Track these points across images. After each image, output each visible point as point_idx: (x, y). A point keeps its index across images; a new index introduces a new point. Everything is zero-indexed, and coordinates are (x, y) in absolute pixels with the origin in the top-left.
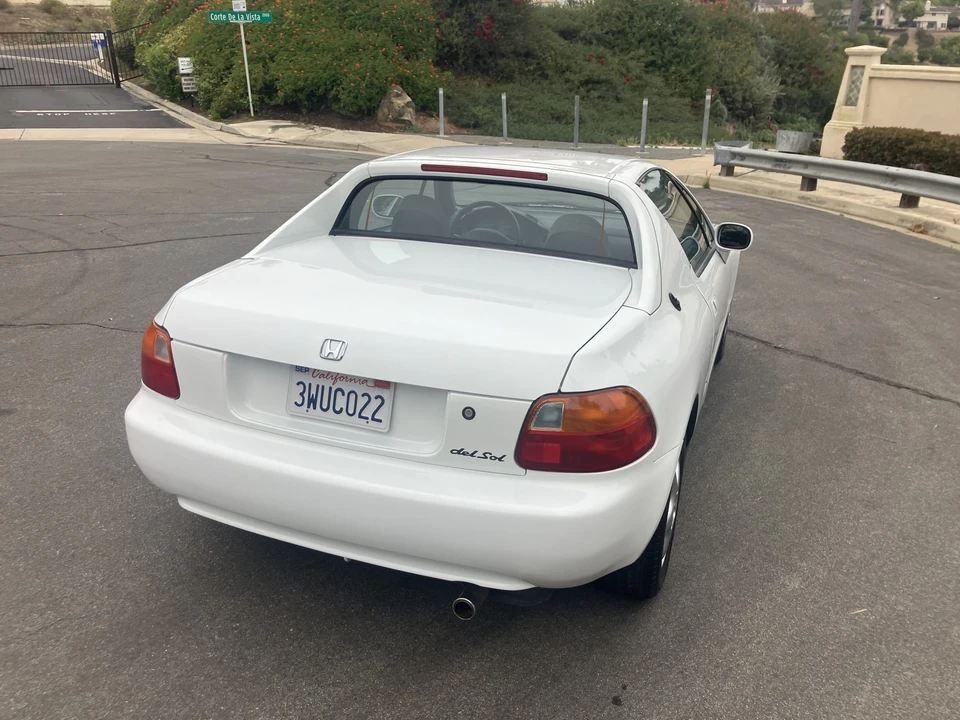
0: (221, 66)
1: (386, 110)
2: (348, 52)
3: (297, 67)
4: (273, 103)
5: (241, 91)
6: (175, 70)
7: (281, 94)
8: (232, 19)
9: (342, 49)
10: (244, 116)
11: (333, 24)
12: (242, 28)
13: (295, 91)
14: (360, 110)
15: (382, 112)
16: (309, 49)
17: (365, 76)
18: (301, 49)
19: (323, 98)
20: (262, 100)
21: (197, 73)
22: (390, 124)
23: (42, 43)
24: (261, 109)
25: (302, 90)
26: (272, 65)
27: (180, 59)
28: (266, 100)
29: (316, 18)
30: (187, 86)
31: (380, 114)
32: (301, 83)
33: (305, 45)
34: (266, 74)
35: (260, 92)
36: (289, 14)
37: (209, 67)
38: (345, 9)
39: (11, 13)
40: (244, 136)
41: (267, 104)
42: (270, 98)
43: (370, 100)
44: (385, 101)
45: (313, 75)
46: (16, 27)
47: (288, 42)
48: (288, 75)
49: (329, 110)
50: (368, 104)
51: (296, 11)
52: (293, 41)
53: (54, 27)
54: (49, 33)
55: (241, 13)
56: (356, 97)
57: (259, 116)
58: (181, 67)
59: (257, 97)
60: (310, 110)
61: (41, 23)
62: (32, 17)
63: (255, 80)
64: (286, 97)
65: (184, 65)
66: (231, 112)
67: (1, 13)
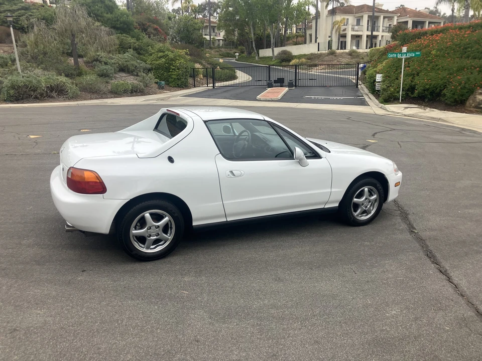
0: (394, 78)
1: (471, 102)
2: (458, 71)
3: (429, 78)
4: (412, 96)
5: (398, 90)
6: (375, 81)
7: (416, 92)
8: (399, 56)
9: (455, 69)
10: (396, 102)
11: (458, 56)
12: (403, 60)
13: (424, 90)
14: (456, 101)
15: (470, 101)
16: (438, 69)
17: (461, 83)
18: (434, 69)
19: (439, 94)
20: (407, 94)
21: (383, 81)
22: (474, 110)
23: (342, 69)
24: (405, 99)
25: (428, 90)
26: (417, 78)
27: (377, 75)
28: (410, 94)
29: (448, 53)
30: (378, 87)
31: (468, 103)
32: (427, 87)
33: (437, 67)
34: (412, 82)
35: (408, 90)
36: (434, 52)
37: (389, 78)
38: (466, 48)
39: (336, 56)
40: (388, 111)
41: (410, 96)
42: (412, 93)
43: (462, 96)
44: (472, 97)
45: (434, 82)
46: (335, 62)
47: (428, 65)
48: (422, 82)
49: (440, 101)
50: (461, 98)
51: (438, 50)
52: (431, 65)
53: (351, 62)
54: (347, 65)
55: (404, 53)
56: (454, 94)
57: (403, 102)
58: (377, 78)
59: (404, 93)
60: (430, 100)
61: (345, 60)
62: (343, 57)
63: (406, 85)
64: (419, 93)
65: (379, 78)
66: (389, 99)
67: (331, 56)
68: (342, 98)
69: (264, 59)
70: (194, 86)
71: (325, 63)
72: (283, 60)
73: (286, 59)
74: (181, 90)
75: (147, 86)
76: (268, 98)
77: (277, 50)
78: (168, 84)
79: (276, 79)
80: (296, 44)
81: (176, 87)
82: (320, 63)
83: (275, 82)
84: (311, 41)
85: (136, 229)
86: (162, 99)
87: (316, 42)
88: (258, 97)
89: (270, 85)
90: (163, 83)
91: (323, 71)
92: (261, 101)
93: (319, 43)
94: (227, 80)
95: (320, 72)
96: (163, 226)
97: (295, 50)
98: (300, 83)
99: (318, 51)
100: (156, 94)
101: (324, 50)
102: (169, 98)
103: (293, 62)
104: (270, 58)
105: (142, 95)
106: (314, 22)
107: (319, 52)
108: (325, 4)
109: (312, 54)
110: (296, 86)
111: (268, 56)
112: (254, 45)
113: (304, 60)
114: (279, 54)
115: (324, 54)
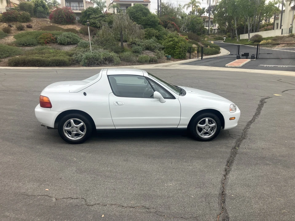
39: (294, 37)
46: (293, 42)
67: (290, 38)
68: (287, 66)
69: (242, 41)
70: (190, 58)
71: (286, 42)
72: (255, 41)
73: (257, 40)
74: (180, 60)
75: (160, 58)
76: (233, 66)
77: (252, 35)
78: (173, 57)
80: (266, 30)
81: (178, 59)
82: (282, 42)
83: (243, 55)
84: (278, 28)
85: (67, 127)
86: (166, 66)
87: (280, 28)
88: (226, 65)
89: (238, 58)
90: (170, 56)
91: (283, 48)
92: (228, 67)
93: (282, 29)
94: (212, 54)
95: (280, 49)
96: (80, 127)
97: (264, 34)
98: (260, 56)
99: (282, 34)
100: (164, 63)
101: (286, 34)
102: (171, 65)
103: (262, 42)
104: (247, 40)
105: (155, 63)
106: (280, 15)
107: (282, 35)
108: (289, 3)
109: (277, 37)
110: (257, 58)
111: (246, 38)
112: (236, 32)
113: (270, 41)
114: (253, 37)
115: (285, 36)
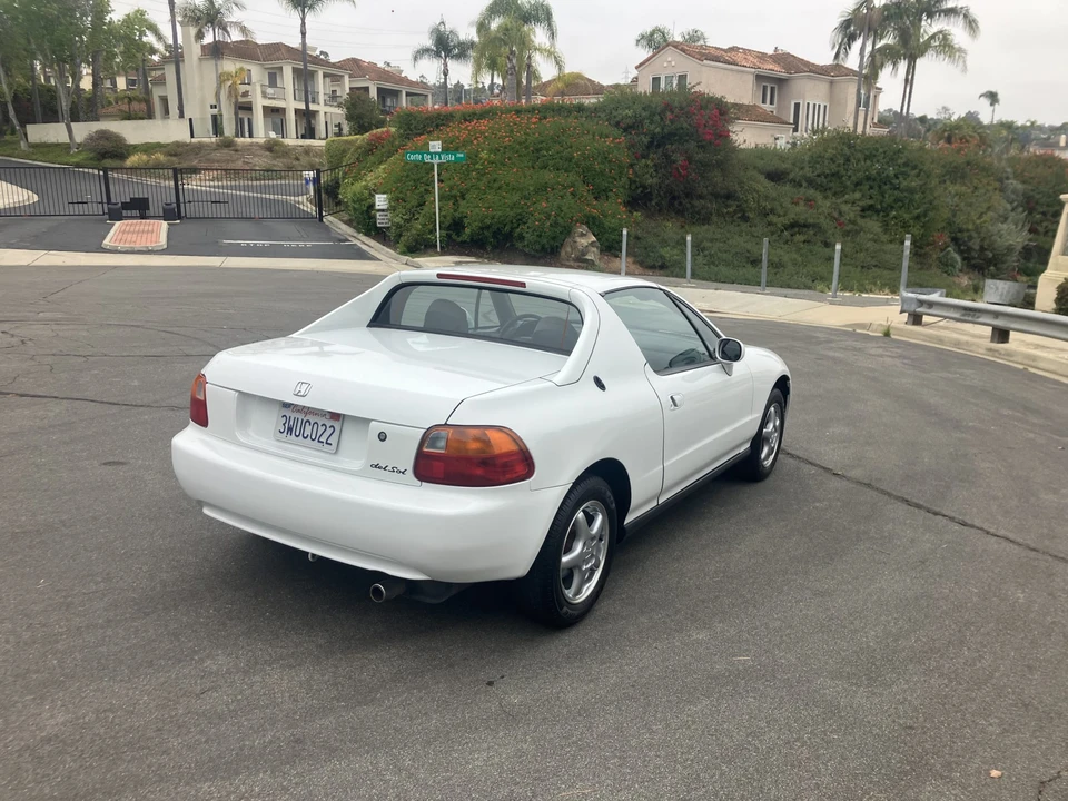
0: (415, 203)
1: (569, 250)
2: (537, 192)
3: (486, 205)
4: (460, 239)
5: (430, 226)
6: (372, 206)
7: (468, 231)
8: (427, 159)
9: (531, 189)
10: (430, 251)
11: (526, 164)
12: (436, 166)
13: (482, 229)
14: (543, 248)
15: (566, 251)
16: (499, 188)
17: (550, 215)
18: (491, 188)
19: (509, 236)
20: (449, 236)
21: (392, 209)
22: (572, 263)
23: (260, 180)
24: (448, 245)
25: (488, 227)
26: (462, 203)
27: (377, 196)
28: (454, 236)
29: (509, 159)
30: (381, 221)
31: (563, 253)
32: (488, 221)
33: (496, 185)
34: (455, 211)
35: (448, 228)
36: (484, 155)
37: (403, 204)
38: (538, 150)
39: (236, 151)
41: (454, 241)
42: (458, 235)
43: (554, 238)
44: (569, 240)
45: (500, 213)
46: (239, 165)
47: (479, 180)
48: (476, 212)
49: (513, 248)
50: (552, 242)
51: (490, 151)
52: (485, 179)
53: (274, 165)
54: (268, 171)
55: (436, 153)
56: (540, 236)
57: (444, 252)
58: (377, 203)
59: (444, 233)
60: (495, 247)
61: (262, 161)
62: (255, 155)
63: (445, 217)
64: (472, 235)
65: (381, 201)
66: (419, 247)
67: (226, 151)
68: (309, 244)
69: (45, 150)
71: (216, 165)
72: (104, 155)
73: (110, 152)
76: (138, 246)
77: (83, 131)
79: (128, 200)
80: (128, 117)
82: (203, 165)
83: (126, 206)
84: (166, 112)
87: (182, 115)
88: (105, 242)
89: (116, 215)
91: (216, 183)
92: (121, 252)
93: (191, 120)
95: (214, 187)
97: (133, 132)
98: (188, 210)
99: (192, 137)
101: (206, 137)
103: (133, 160)
104: (65, 148)
106: (170, 72)
107: (194, 140)
108: (193, 31)
109: (177, 144)
110: (180, 218)
111: (53, 140)
112: (12, 113)
113: (161, 157)
114: (91, 138)
115: (207, 145)
